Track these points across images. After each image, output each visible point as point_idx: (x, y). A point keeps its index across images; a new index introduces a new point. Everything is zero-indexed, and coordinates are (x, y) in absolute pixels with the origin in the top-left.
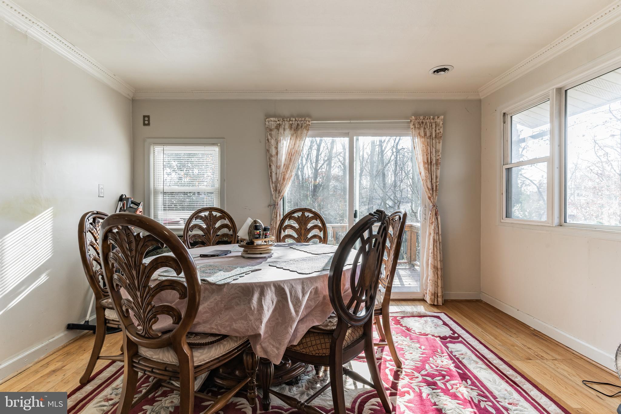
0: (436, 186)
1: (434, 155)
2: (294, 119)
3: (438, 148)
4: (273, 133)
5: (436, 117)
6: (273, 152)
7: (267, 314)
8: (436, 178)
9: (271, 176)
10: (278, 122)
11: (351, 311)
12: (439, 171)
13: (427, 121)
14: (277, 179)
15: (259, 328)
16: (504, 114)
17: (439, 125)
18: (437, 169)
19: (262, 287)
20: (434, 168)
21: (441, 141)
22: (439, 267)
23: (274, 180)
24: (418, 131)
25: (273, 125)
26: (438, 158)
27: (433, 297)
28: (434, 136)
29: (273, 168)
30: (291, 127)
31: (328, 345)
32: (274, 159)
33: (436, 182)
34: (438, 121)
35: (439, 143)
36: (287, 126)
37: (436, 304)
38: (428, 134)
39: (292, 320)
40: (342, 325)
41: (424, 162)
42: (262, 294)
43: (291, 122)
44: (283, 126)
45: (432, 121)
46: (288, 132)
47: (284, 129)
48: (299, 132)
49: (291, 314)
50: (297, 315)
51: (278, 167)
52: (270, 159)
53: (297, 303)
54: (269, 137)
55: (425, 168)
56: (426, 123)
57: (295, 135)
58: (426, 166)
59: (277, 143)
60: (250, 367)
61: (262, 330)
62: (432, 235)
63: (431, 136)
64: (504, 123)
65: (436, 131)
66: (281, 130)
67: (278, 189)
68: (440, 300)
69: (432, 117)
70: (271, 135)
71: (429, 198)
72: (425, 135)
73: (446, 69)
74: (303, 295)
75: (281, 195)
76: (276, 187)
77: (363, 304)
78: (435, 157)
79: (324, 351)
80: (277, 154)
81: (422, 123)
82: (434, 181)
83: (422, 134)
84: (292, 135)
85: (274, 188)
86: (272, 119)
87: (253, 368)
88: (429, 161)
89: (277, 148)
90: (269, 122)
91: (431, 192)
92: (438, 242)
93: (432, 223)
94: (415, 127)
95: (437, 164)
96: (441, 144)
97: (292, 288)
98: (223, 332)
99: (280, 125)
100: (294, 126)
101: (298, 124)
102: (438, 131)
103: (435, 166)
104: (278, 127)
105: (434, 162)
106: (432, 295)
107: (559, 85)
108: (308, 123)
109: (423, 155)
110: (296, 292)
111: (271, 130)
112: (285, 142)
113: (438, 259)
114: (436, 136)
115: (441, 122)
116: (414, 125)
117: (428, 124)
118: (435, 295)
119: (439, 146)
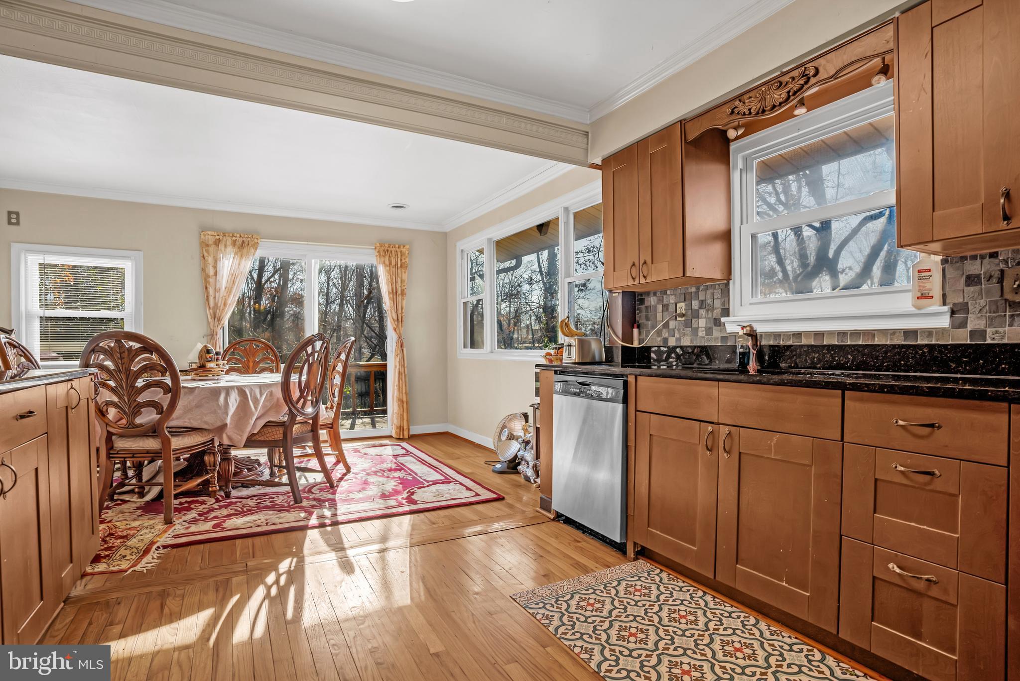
0: (402, 317)
1: (400, 285)
2: (238, 235)
3: (403, 278)
4: (211, 249)
5: (402, 247)
6: (211, 272)
7: (232, 409)
8: (402, 308)
9: (208, 300)
10: (218, 237)
11: (300, 405)
12: (404, 302)
13: (393, 249)
14: (216, 305)
15: (225, 419)
16: (462, 250)
17: (405, 254)
18: (403, 299)
19: (228, 390)
20: (399, 298)
21: (407, 272)
22: (405, 399)
23: (212, 304)
24: (382, 258)
25: (211, 240)
26: (403, 288)
27: (398, 430)
28: (399, 265)
29: (211, 291)
30: (234, 243)
31: (282, 432)
32: (211, 280)
33: (402, 313)
34: (404, 250)
35: (405, 273)
36: (229, 242)
37: (401, 437)
38: (393, 263)
39: (252, 414)
40: (292, 416)
41: (389, 293)
42: (228, 394)
43: (234, 238)
44: (224, 243)
45: (397, 249)
46: (230, 249)
47: (226, 246)
48: (245, 250)
49: (251, 409)
50: (256, 408)
51: (216, 290)
52: (205, 280)
53: (256, 402)
54: (206, 254)
55: (390, 298)
56: (391, 252)
57: (239, 254)
58: (391, 296)
59: (216, 261)
60: (212, 464)
61: (228, 421)
62: (398, 367)
63: (396, 264)
64: (462, 259)
65: (401, 260)
66: (221, 247)
67: (217, 316)
68: (406, 433)
69: (397, 246)
70: (207, 251)
71: (395, 330)
72: (390, 263)
73: (403, 207)
74: (261, 395)
75: (222, 322)
76: (215, 314)
77: (309, 403)
78: (401, 287)
79: (279, 436)
80: (216, 274)
81: (388, 251)
82: (400, 311)
83: (387, 263)
84: (236, 254)
85: (213, 315)
86: (209, 233)
87: (214, 465)
88: (395, 291)
89: (215, 267)
90: (205, 235)
91: (396, 323)
92: (403, 375)
93: (397, 355)
94: (380, 254)
95: (403, 293)
96: (407, 274)
97: (251, 391)
98: (195, 424)
99: (219, 240)
100: (239, 243)
101: (243, 241)
102: (403, 261)
103: (400, 296)
104: (217, 243)
105: (399, 292)
107: (489, 236)
108: (256, 240)
109: (388, 285)
110: (255, 394)
111: (208, 246)
112: (226, 262)
113: (404, 392)
114: (401, 266)
115: (407, 252)
116: (379, 252)
117: (393, 252)
118: (401, 428)
119: (405, 276)
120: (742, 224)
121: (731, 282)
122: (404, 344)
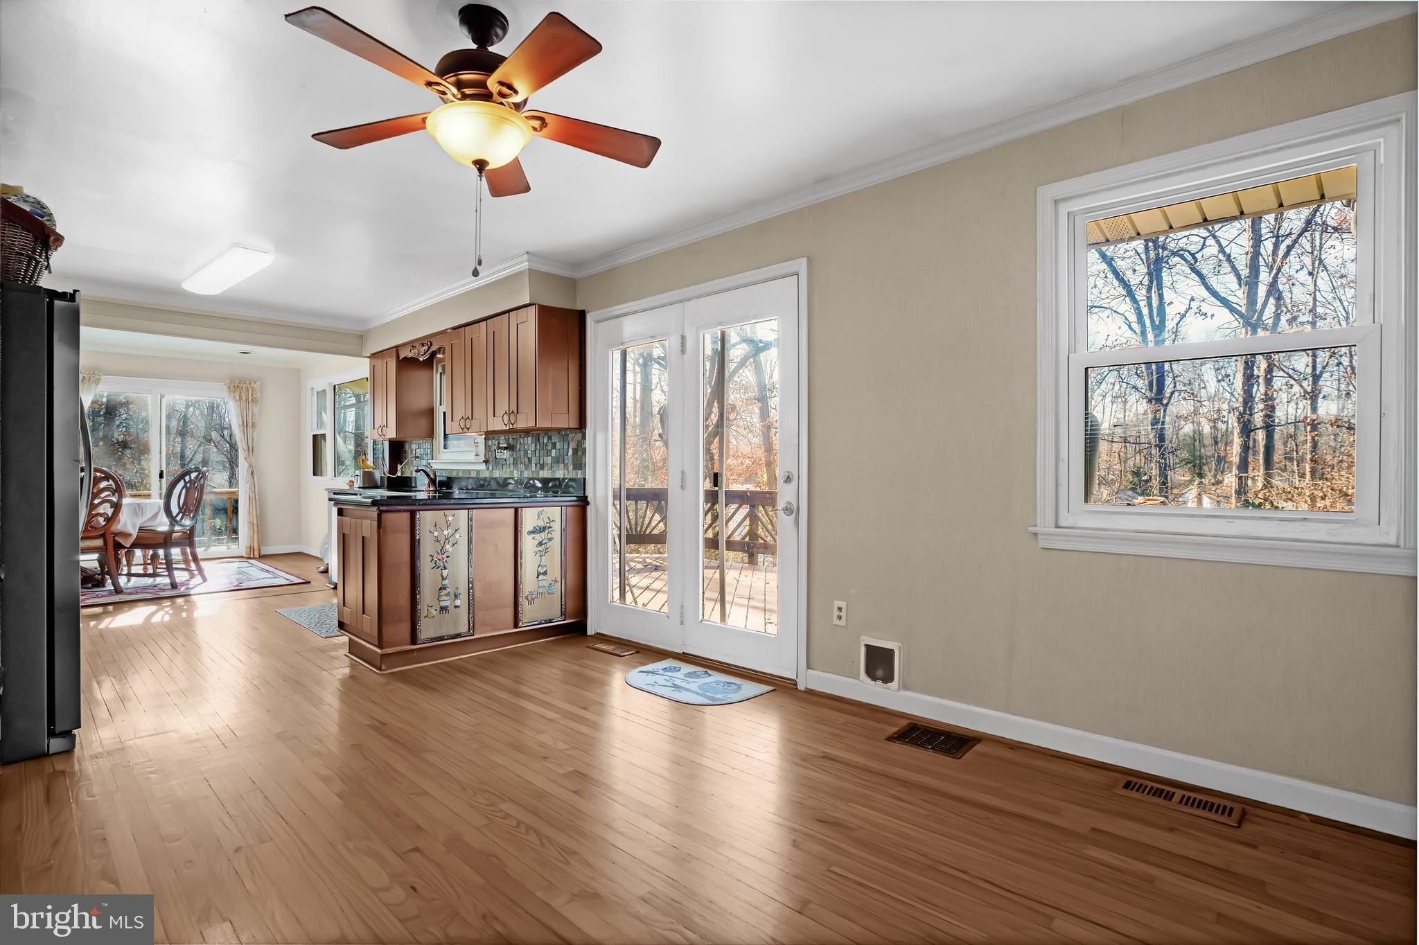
0: (253, 447)
1: (250, 418)
3: (254, 412)
5: (253, 383)
8: (253, 440)
12: (255, 434)
13: (243, 385)
16: (312, 388)
17: (256, 390)
18: (253, 431)
20: (250, 430)
21: (258, 406)
24: (232, 395)
26: (254, 421)
27: (249, 550)
28: (250, 400)
33: (253, 443)
34: (255, 386)
35: (256, 407)
37: (252, 556)
38: (244, 398)
41: (239, 425)
45: (248, 385)
55: (240, 430)
56: (242, 388)
58: (242, 428)
62: (248, 493)
63: (247, 399)
64: (312, 396)
65: (252, 395)
68: (257, 552)
69: (248, 382)
71: (246, 459)
72: (241, 398)
78: (252, 420)
81: (238, 387)
82: (250, 442)
83: (238, 398)
88: (245, 423)
91: (247, 453)
93: (248, 482)
94: (230, 390)
95: (253, 425)
96: (258, 408)
102: (254, 396)
103: (251, 428)
105: (250, 424)
106: (247, 548)
108: (97, 377)
109: (238, 418)
113: (255, 515)
114: (252, 400)
115: (258, 388)
116: (229, 388)
117: (244, 388)
118: (251, 549)
119: (256, 410)
120: (441, 405)
121: (434, 439)
122: (255, 472)
